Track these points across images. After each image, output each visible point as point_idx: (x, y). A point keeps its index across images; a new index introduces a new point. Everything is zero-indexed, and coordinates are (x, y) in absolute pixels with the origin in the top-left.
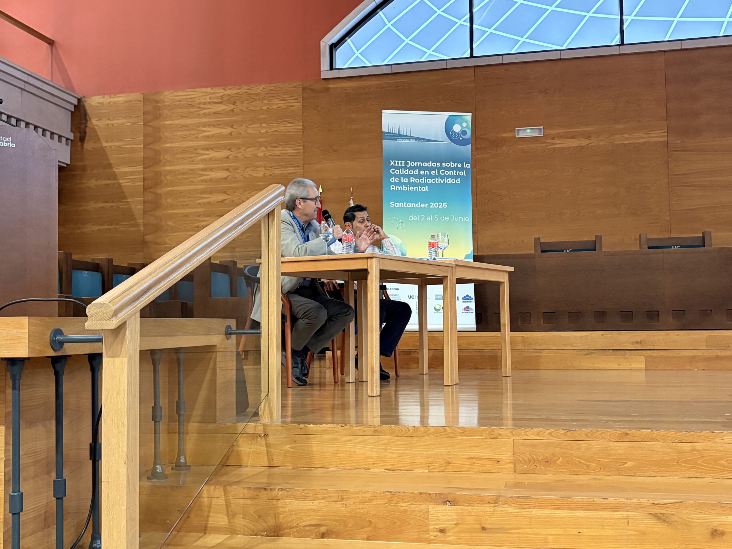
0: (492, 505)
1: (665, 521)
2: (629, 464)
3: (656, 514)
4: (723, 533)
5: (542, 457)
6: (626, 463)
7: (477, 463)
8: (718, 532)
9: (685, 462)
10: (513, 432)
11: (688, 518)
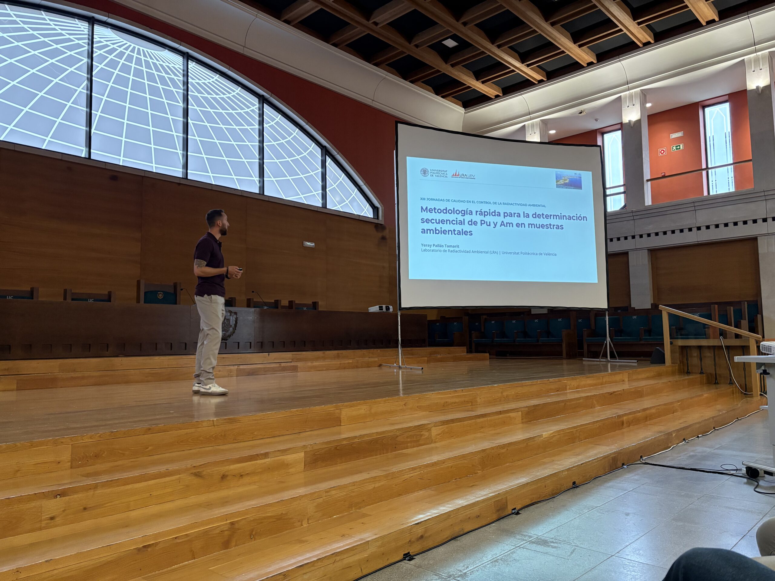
0: (92, 490)
1: (199, 476)
2: (150, 448)
3: (195, 473)
4: (227, 476)
5: (92, 453)
6: (147, 448)
7: (41, 467)
8: (225, 476)
9: (182, 442)
10: (73, 439)
11: (211, 471)
